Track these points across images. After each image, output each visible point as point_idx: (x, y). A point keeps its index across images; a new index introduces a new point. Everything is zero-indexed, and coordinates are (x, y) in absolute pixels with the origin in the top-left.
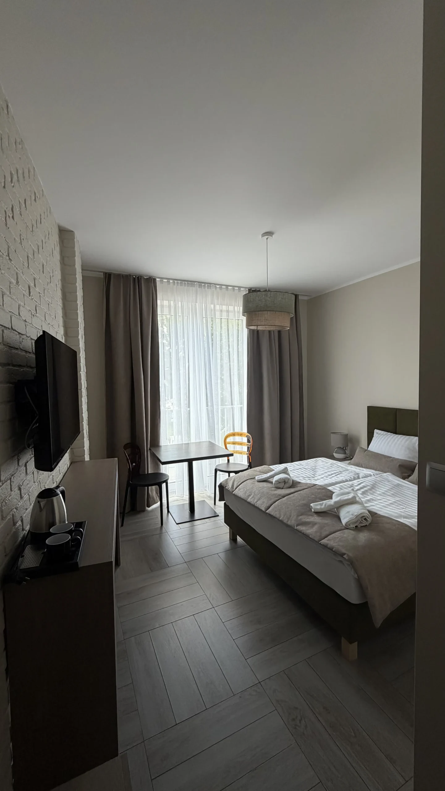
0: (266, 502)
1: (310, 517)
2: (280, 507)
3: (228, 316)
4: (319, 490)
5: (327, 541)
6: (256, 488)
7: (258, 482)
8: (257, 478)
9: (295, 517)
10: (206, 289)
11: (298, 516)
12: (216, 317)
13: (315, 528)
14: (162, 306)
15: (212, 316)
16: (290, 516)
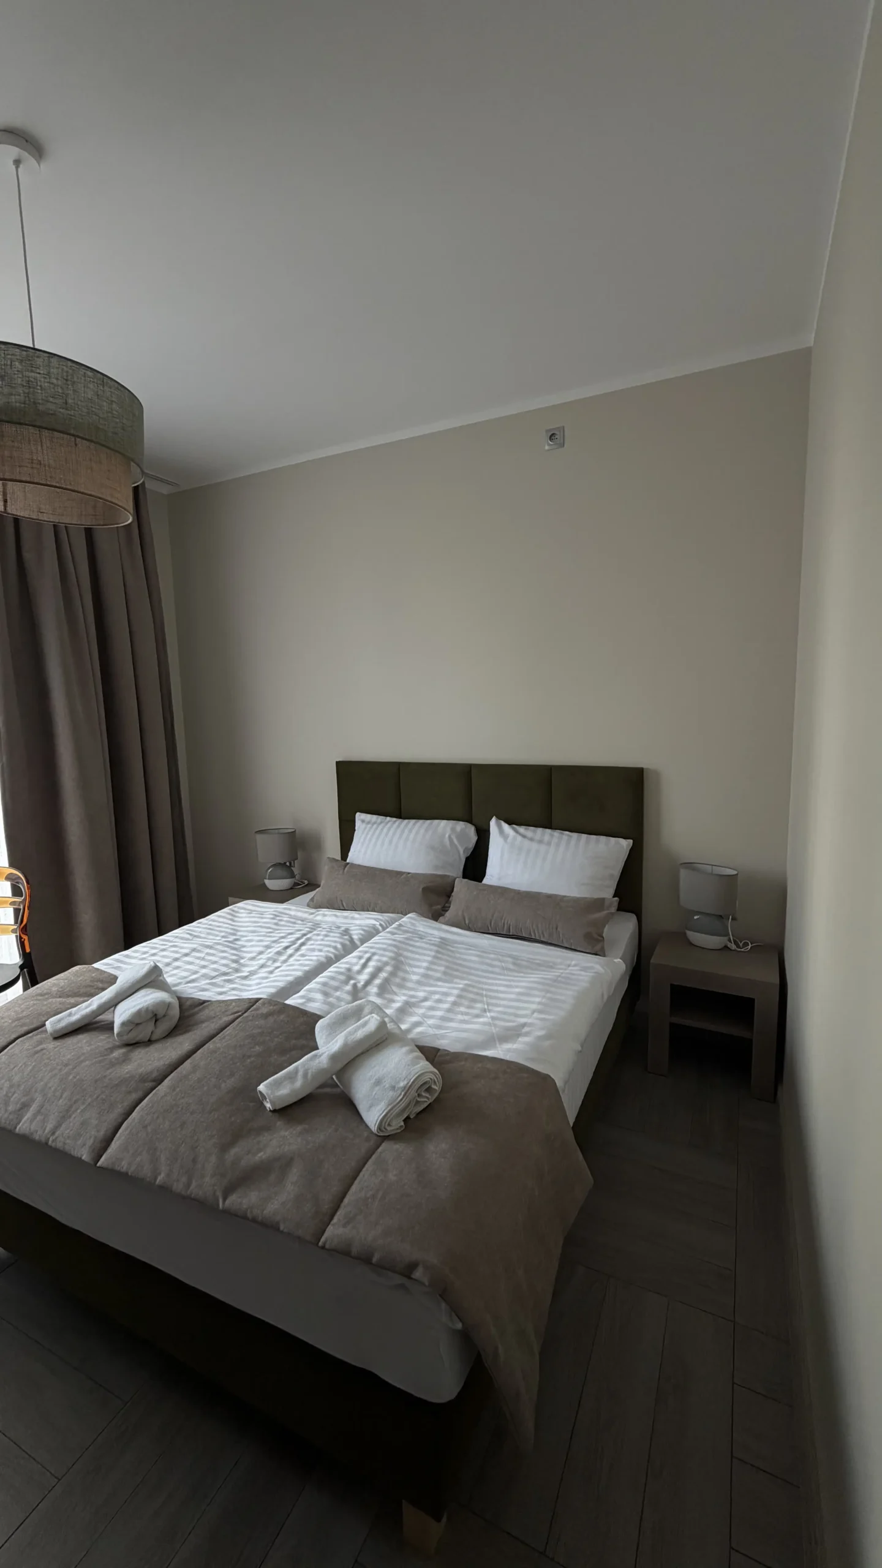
0: (94, 1122)
1: (265, 1138)
2: (149, 1129)
4: (271, 1019)
5: (344, 1226)
6: (51, 1071)
7: (56, 1038)
8: (52, 1024)
9: (213, 1159)
11: (224, 1148)
13: (292, 1183)
16: (194, 1161)
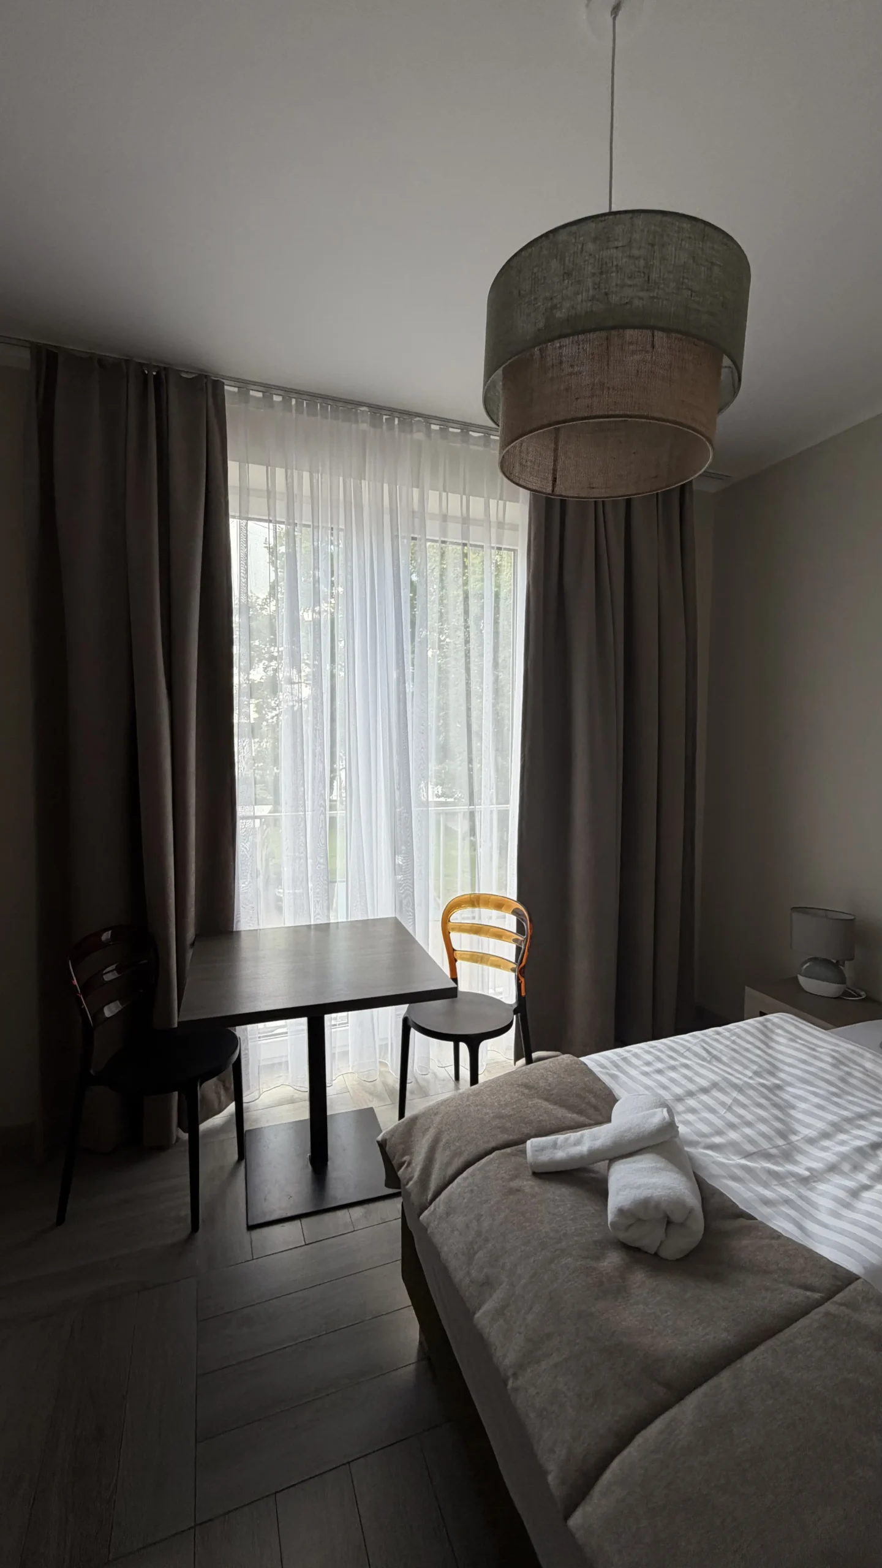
3: (465, 534)
7: (534, 1177)
8: (534, 1151)
10: (396, 430)
12: (427, 537)
14: (245, 491)
15: (413, 533)
